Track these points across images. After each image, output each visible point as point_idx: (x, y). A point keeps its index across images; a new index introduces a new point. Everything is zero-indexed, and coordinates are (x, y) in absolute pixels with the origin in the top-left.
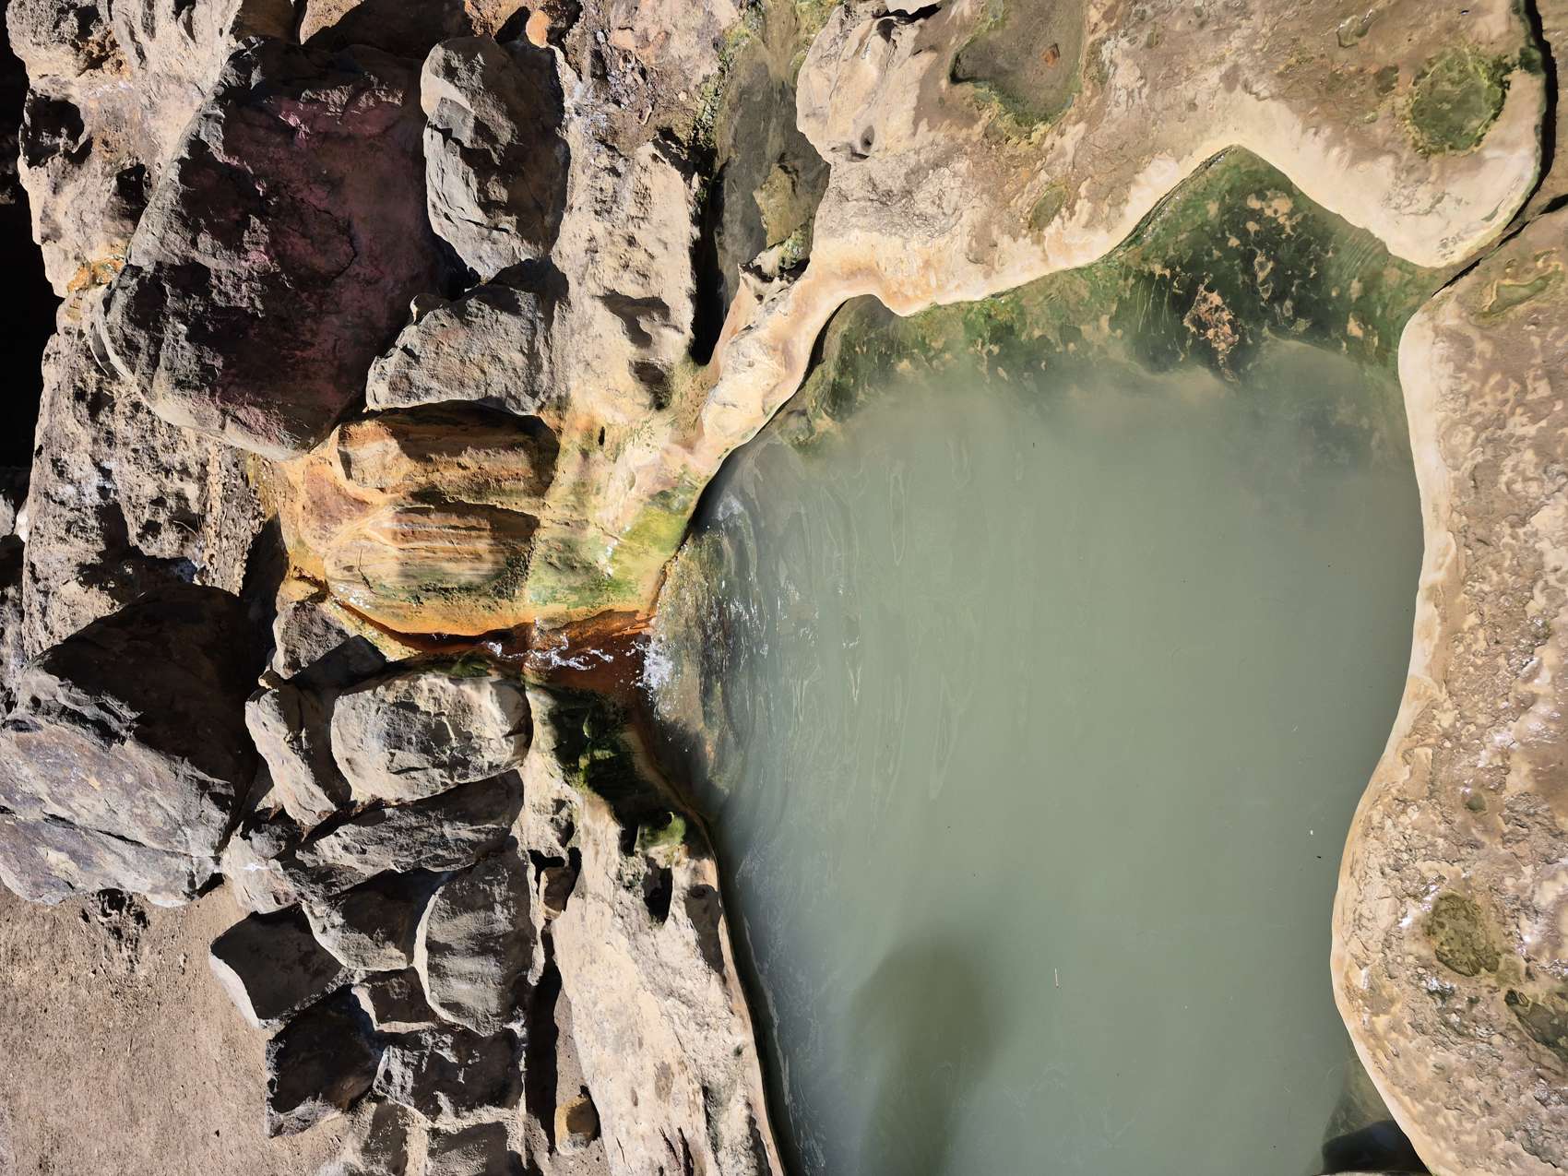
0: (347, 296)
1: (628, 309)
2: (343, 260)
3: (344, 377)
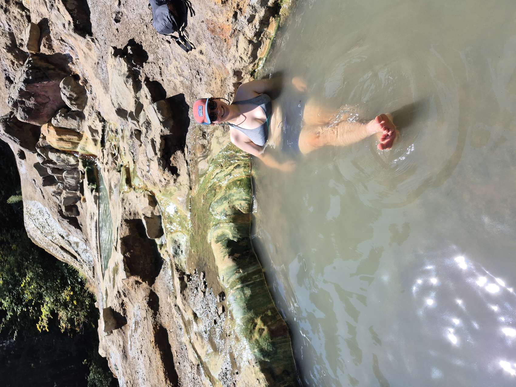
1: (92, 131)
2: (48, 101)
3: (49, 116)
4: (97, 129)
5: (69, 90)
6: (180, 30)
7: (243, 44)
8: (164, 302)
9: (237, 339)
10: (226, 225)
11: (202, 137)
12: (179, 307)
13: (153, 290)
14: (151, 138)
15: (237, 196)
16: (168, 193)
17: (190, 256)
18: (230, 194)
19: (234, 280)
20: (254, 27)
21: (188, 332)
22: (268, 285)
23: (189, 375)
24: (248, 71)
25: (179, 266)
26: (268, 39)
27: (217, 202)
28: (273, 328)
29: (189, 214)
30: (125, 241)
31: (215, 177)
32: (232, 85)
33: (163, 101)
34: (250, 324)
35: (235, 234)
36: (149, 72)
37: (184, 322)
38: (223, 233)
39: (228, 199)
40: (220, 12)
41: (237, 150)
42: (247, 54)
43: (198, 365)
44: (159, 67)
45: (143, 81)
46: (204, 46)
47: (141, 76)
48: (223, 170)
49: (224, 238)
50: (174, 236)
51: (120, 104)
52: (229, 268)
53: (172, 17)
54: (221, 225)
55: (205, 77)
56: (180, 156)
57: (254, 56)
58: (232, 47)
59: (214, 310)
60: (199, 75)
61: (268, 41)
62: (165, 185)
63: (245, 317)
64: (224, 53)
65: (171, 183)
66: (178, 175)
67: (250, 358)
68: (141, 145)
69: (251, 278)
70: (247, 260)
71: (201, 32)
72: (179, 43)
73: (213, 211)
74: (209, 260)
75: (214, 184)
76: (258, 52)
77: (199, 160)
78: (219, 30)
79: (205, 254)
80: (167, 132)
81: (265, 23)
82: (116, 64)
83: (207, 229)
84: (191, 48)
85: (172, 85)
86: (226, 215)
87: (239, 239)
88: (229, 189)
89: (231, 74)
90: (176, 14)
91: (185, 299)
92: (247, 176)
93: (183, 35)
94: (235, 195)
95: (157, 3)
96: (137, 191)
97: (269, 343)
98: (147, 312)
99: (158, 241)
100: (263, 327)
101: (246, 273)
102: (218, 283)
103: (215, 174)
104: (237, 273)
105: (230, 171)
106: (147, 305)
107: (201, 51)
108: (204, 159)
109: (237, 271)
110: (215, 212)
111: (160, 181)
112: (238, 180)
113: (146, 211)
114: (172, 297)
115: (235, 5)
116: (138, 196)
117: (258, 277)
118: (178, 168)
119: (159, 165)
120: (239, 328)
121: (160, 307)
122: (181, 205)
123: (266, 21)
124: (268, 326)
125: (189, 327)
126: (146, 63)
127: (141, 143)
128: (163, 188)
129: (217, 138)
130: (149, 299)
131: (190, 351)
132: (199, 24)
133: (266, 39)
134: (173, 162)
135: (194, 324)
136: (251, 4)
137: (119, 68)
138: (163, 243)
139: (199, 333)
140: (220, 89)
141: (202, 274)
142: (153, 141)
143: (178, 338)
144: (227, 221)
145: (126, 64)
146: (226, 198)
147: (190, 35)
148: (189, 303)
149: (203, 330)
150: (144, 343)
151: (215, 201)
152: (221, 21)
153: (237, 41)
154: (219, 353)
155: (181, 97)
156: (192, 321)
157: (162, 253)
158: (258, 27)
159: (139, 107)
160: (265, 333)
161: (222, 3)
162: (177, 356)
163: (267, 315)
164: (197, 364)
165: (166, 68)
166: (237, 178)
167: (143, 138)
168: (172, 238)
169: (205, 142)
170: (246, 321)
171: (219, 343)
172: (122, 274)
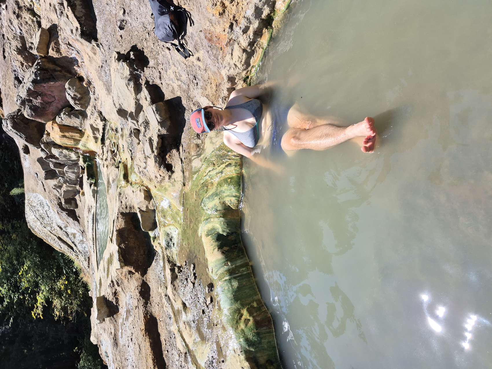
1: (93, 129)
2: (53, 100)
3: (53, 114)
4: (98, 127)
5: (74, 91)
6: (180, 38)
7: (237, 52)
8: (155, 292)
9: (224, 328)
10: (216, 220)
11: (196, 137)
12: (169, 297)
13: (145, 280)
14: (149, 137)
15: (227, 193)
16: (163, 189)
17: (182, 248)
18: (221, 191)
19: (223, 272)
20: (248, 37)
21: (177, 321)
22: (255, 278)
23: (177, 363)
24: (241, 77)
25: (171, 258)
26: (261, 49)
27: (208, 198)
28: (258, 319)
29: (181, 209)
30: (121, 233)
31: (207, 174)
32: (227, 89)
33: (161, 103)
34: (237, 314)
35: (225, 228)
36: (149, 76)
37: (174, 312)
38: (213, 227)
39: (219, 195)
40: (217, 23)
41: (228, 150)
42: (241, 61)
43: (186, 353)
44: (159, 72)
45: (143, 84)
46: (201, 54)
47: (142, 79)
48: (215, 168)
49: (215, 232)
50: (167, 229)
51: (121, 105)
52: (219, 260)
53: (173, 26)
54: (212, 220)
55: (201, 82)
56: (175, 154)
57: (247, 64)
58: (227, 55)
59: (203, 301)
60: (195, 79)
61: (261, 50)
62: (161, 181)
63: (231, 307)
64: (220, 60)
65: (165, 179)
66: (173, 172)
67: (236, 347)
68: (139, 143)
69: (239, 271)
70: (236, 253)
71: (199, 41)
72: (178, 50)
73: (205, 206)
74: (199, 252)
75: (206, 181)
76: (251, 60)
77: (193, 158)
78: (216, 39)
79: (196, 247)
80: (164, 132)
81: (258, 33)
82: (119, 68)
83: (199, 223)
84: (190, 55)
85: (170, 88)
86: (217, 211)
87: (228, 233)
88: (220, 186)
89: (226, 79)
90: (177, 24)
91: (175, 289)
92: (238, 174)
93: (183, 42)
94: (226, 192)
95: (160, 13)
96: (134, 186)
97: (254, 333)
98: (138, 301)
99: (151, 234)
100: (249, 318)
101: (234, 266)
102: (207, 274)
103: (208, 171)
104: (225, 265)
105: (222, 169)
106: (138, 295)
107: (199, 58)
108: (198, 157)
109: (225, 264)
110: (206, 208)
111: (156, 177)
112: (229, 178)
113: (141, 204)
114: (163, 287)
115: (231, 17)
116: (134, 191)
117: (245, 270)
118: (173, 165)
119: (155, 162)
120: (226, 318)
121: (151, 297)
122: (174, 200)
123: (259, 32)
124: (253, 317)
125: (178, 316)
126: (147, 67)
127: (140, 141)
128: (159, 184)
129: (211, 138)
130: (141, 289)
131: (179, 339)
132: (197, 33)
133: (259, 48)
134: (169, 160)
135: (183, 314)
136: (246, 16)
137: (121, 71)
138: (156, 236)
139: (187, 323)
140: (215, 93)
141: (192, 266)
142: (151, 140)
143: (167, 327)
144: (218, 216)
145: (128, 68)
146: (217, 195)
147: (189, 43)
148: (178, 293)
149: (191, 319)
150: (135, 332)
151: (207, 196)
152: (218, 31)
153: (232, 50)
154: (206, 342)
155: (178, 99)
156: (181, 310)
157: (155, 245)
158: (252, 37)
159: (139, 108)
160: (251, 323)
161: (220, 15)
162: (166, 344)
163: (252, 307)
164: (184, 352)
165: (165, 72)
166: (228, 176)
167: (141, 137)
168: (165, 231)
169: (199, 142)
170: (233, 312)
171: (207, 332)
172: (116, 264)
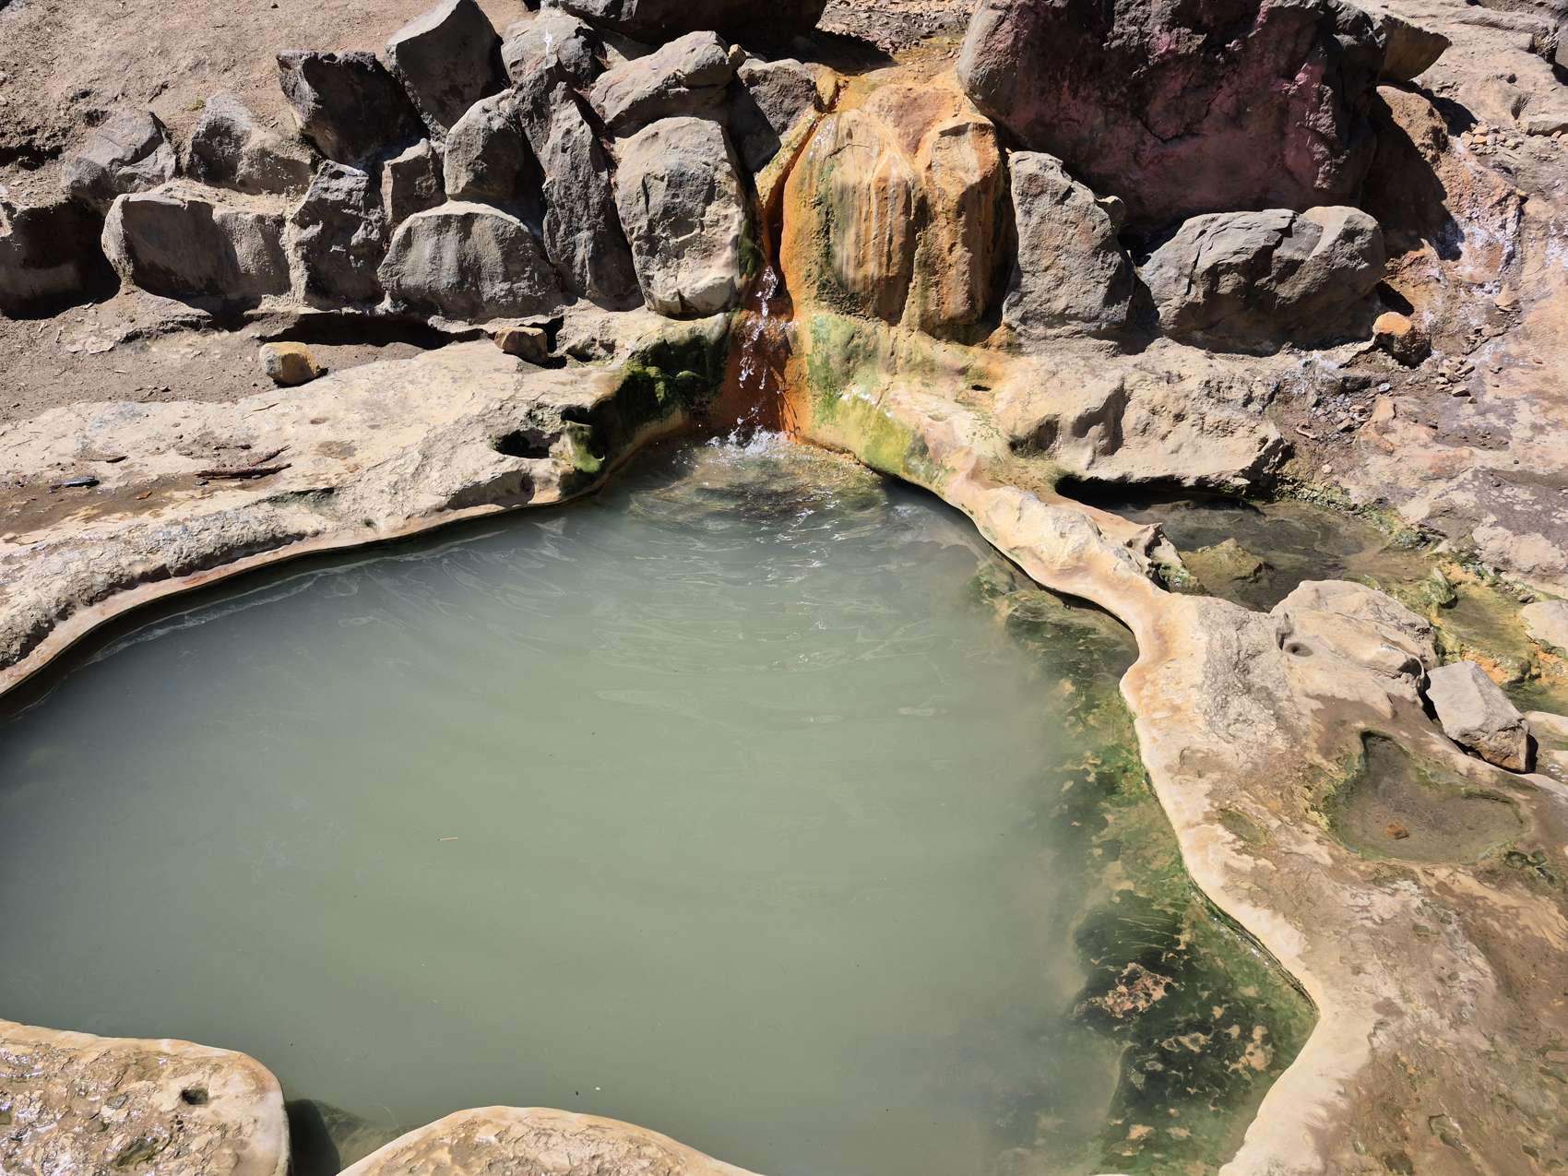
0: (1122, 132)
2: (1158, 129)
